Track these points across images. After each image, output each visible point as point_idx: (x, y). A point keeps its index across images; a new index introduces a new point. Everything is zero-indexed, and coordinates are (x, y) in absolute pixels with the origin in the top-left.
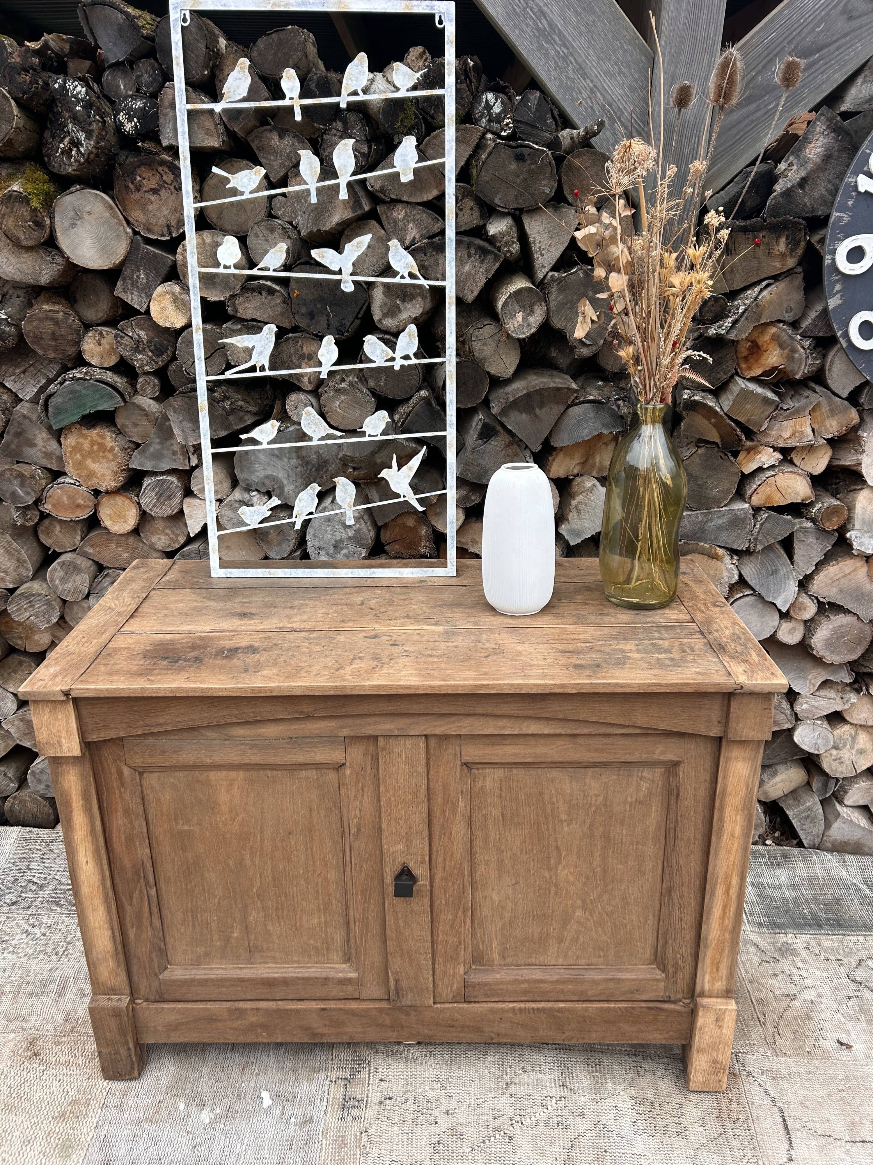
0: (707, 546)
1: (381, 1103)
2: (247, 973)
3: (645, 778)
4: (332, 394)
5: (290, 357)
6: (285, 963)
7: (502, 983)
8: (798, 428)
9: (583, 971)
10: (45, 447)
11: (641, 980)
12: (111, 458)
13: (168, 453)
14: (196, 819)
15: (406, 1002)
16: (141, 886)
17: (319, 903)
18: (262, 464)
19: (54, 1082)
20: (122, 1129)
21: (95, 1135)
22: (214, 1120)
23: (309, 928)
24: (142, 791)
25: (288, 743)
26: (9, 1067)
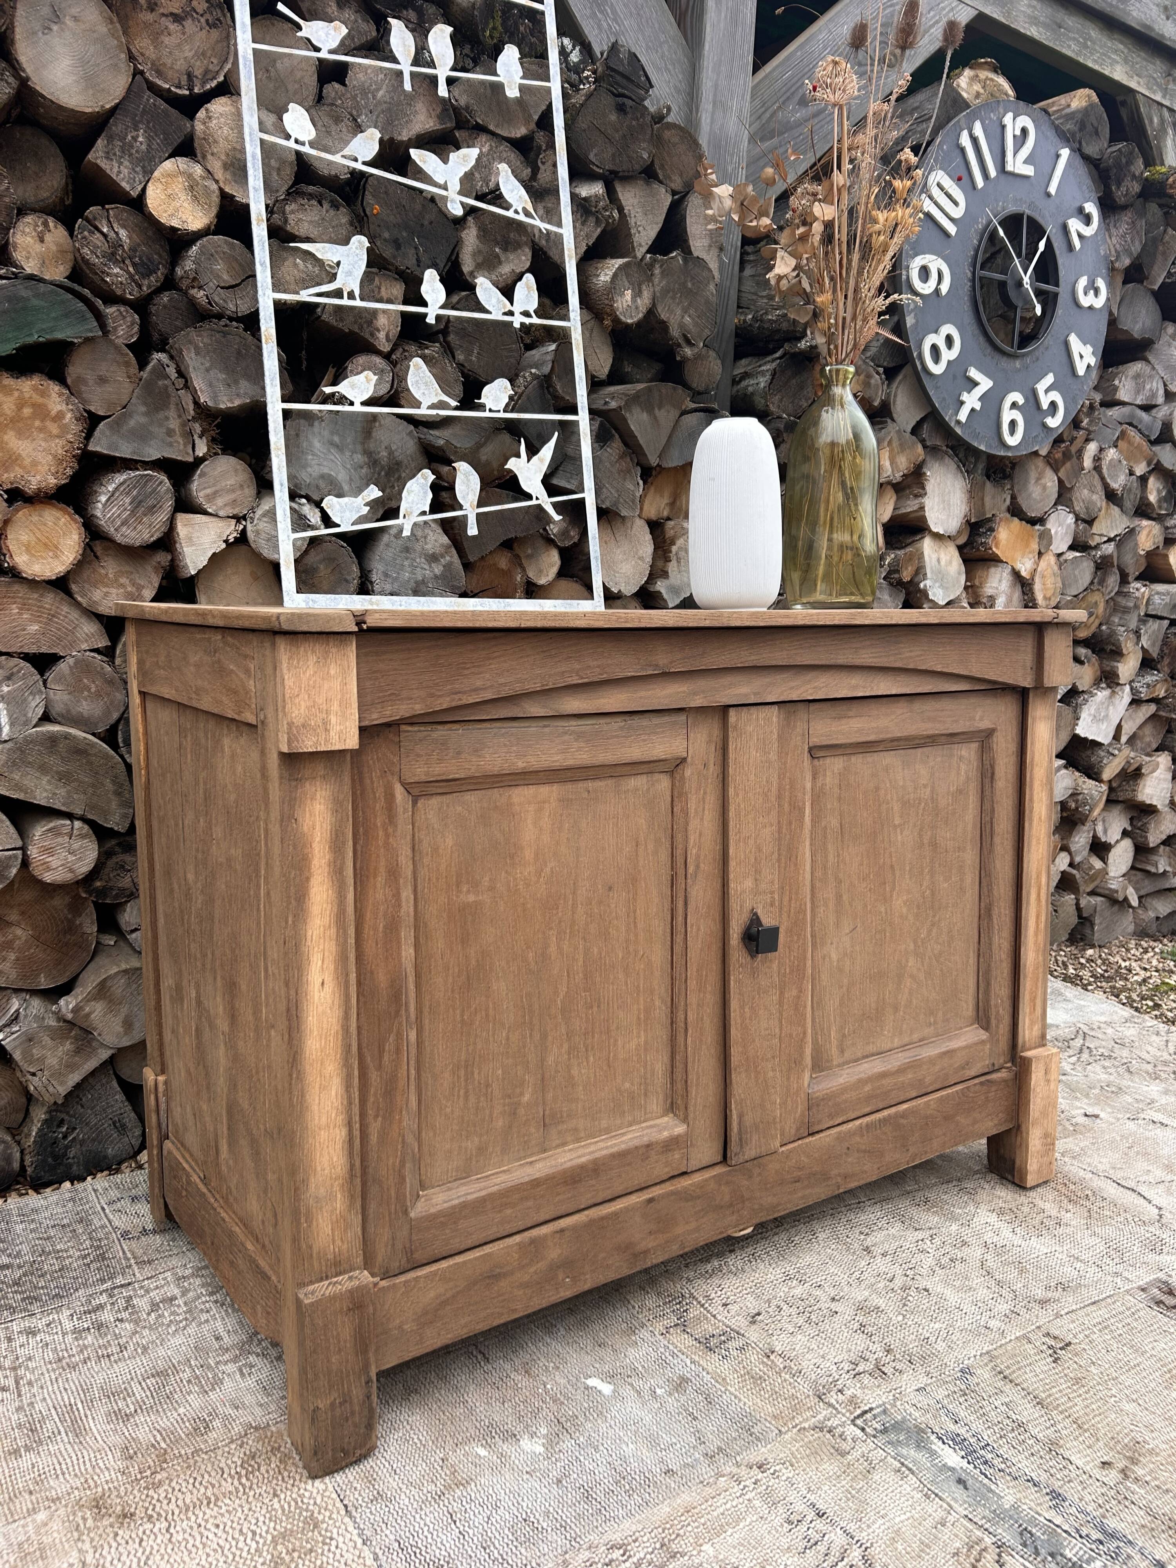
1: (752, 1323)
2: (541, 1168)
3: (963, 755)
6: (590, 1136)
11: (966, 1049)
12: (55, 432)
13: (159, 431)
14: (487, 879)
15: (750, 1152)
16: (400, 1024)
17: (639, 1010)
18: (317, 456)
19: (206, 1533)
20: (418, 1519)
21: (377, 1550)
22: (551, 1442)
23: (625, 1060)
24: (413, 835)
25: (621, 728)
26: (91, 1551)
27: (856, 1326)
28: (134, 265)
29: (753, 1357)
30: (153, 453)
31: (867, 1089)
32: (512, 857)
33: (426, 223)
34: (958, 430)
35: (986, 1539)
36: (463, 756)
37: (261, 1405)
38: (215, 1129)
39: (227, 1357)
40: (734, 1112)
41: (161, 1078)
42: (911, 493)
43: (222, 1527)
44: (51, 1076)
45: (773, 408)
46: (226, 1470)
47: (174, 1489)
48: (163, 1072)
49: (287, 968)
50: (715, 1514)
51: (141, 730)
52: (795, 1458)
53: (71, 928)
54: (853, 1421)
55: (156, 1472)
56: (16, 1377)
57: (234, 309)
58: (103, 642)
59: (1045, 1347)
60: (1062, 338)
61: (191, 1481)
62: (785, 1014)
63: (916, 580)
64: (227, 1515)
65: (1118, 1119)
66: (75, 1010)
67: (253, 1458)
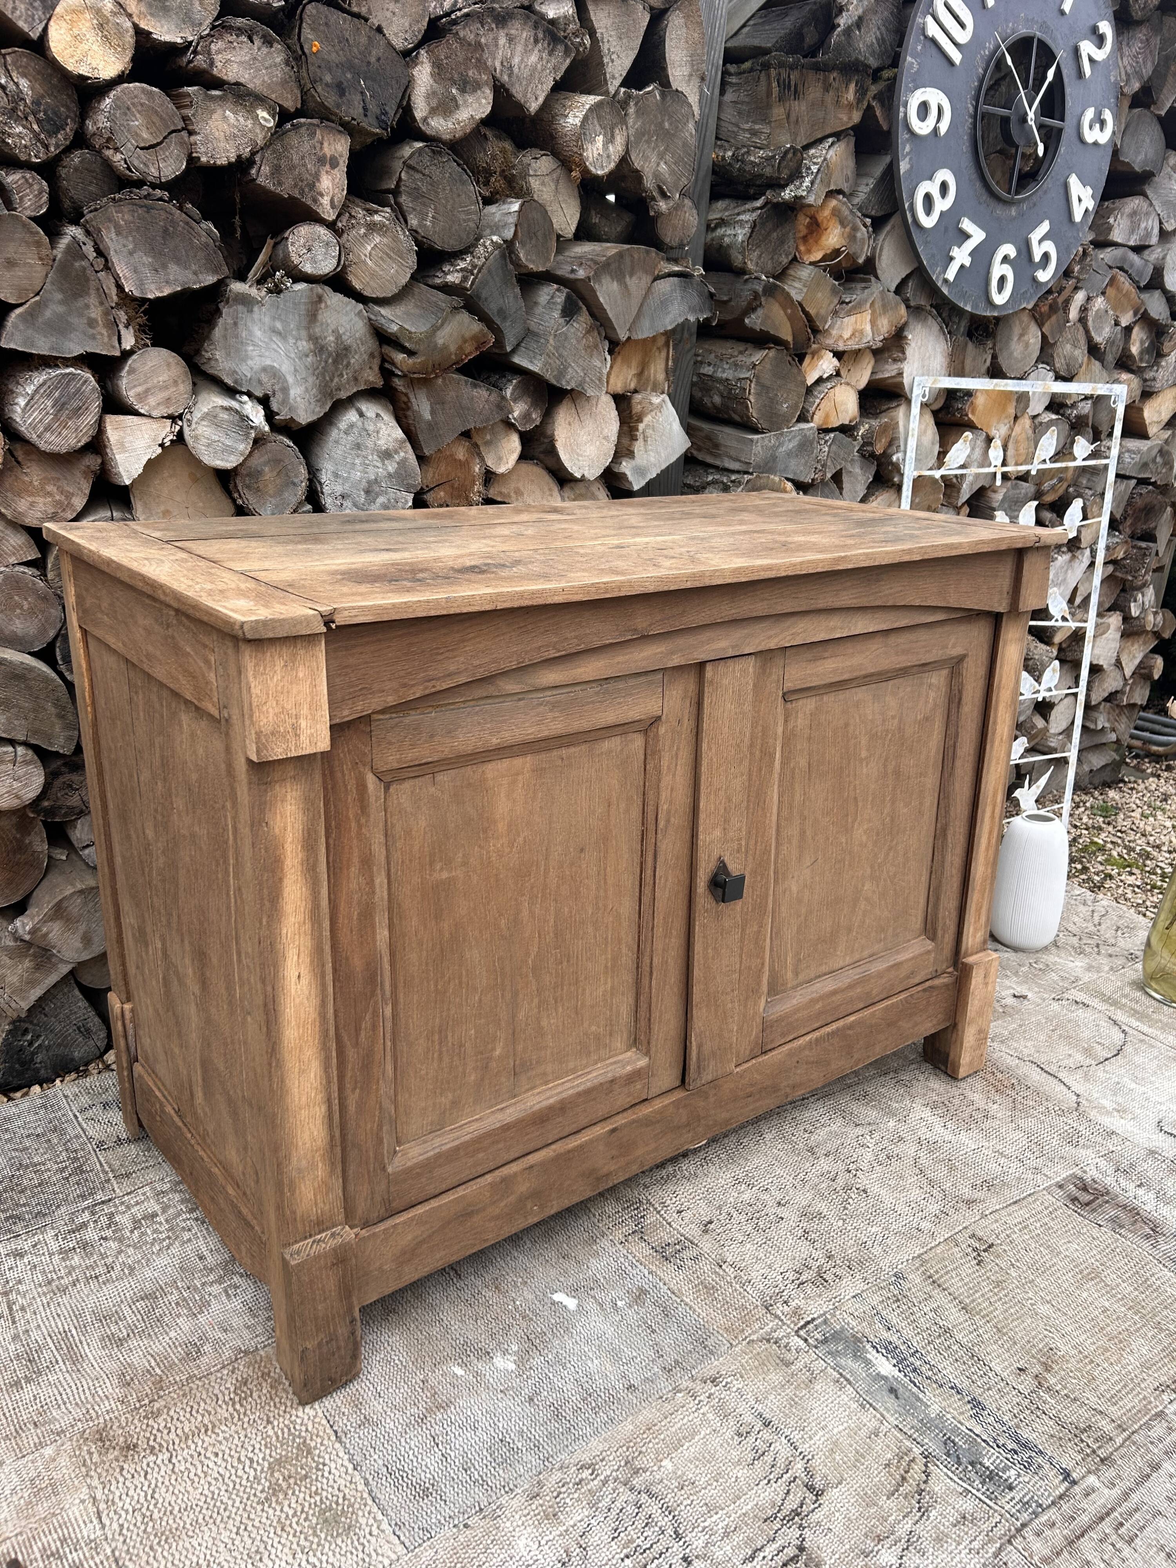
0: (777, 479)
1: (705, 1231)
2: (511, 1113)
3: (932, 683)
4: (363, 231)
5: (303, 158)
6: (558, 1077)
7: (797, 1010)
8: (858, 327)
9: (867, 965)
11: (913, 959)
14: (460, 855)
15: (707, 1077)
16: (376, 1003)
17: (606, 959)
18: (258, 346)
19: (206, 1462)
20: (403, 1443)
21: (368, 1476)
22: (522, 1360)
23: (592, 1007)
24: (386, 821)
25: (597, 693)
26: (100, 1487)
27: (800, 1233)
28: (39, 121)
29: (705, 1267)
30: (76, 349)
31: (817, 1007)
32: (485, 831)
33: (373, 60)
34: (945, 290)
35: (915, 1450)
36: (436, 739)
37: (248, 1327)
38: (189, 1075)
39: (211, 1277)
40: (694, 1043)
41: (127, 1007)
42: (890, 357)
43: (220, 1455)
44: (12, 993)
45: (750, 266)
46: (220, 1396)
47: (172, 1419)
48: (128, 1000)
49: (263, 966)
50: (673, 1429)
51: (84, 666)
52: (745, 1369)
53: (20, 848)
54: (797, 1332)
55: (154, 1400)
56: (8, 1302)
57: (156, 174)
58: (33, 554)
59: (970, 1250)
60: (1062, 180)
61: (188, 1409)
62: (745, 950)
63: (889, 451)
64: (224, 1442)
65: (1044, 1000)
66: (33, 932)
67: (245, 1384)
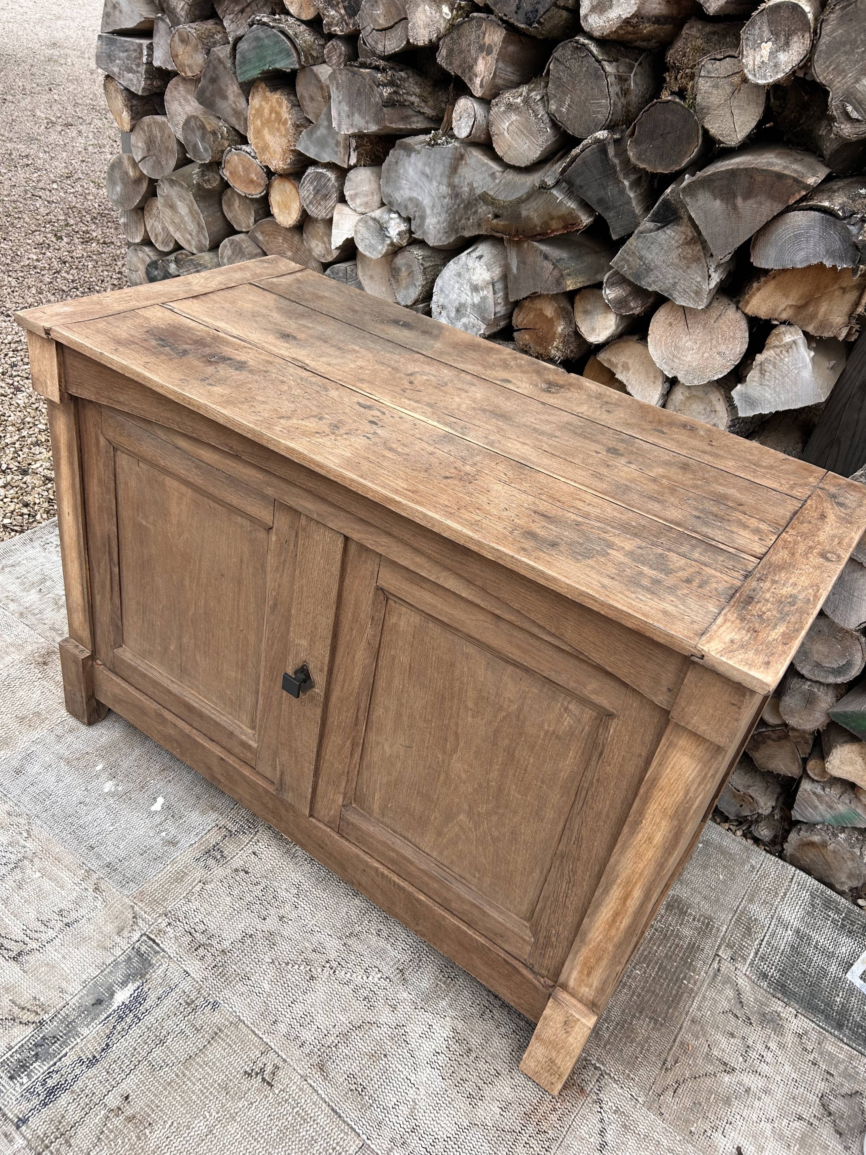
1: (236, 870)
2: (175, 688)
3: (570, 711)
4: (503, 108)
5: (469, 45)
6: (205, 698)
7: (373, 837)
9: (453, 879)
10: (235, 103)
11: (507, 929)
12: (284, 132)
13: (332, 143)
15: (287, 798)
18: (410, 181)
21: (27, 748)
22: (111, 793)
27: (250, 932)
30: (328, 159)
35: (46, 1015)
54: (145, 934)
57: (382, 49)
59: (261, 1065)
